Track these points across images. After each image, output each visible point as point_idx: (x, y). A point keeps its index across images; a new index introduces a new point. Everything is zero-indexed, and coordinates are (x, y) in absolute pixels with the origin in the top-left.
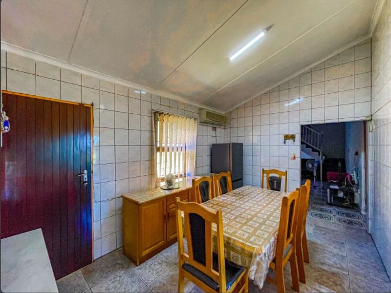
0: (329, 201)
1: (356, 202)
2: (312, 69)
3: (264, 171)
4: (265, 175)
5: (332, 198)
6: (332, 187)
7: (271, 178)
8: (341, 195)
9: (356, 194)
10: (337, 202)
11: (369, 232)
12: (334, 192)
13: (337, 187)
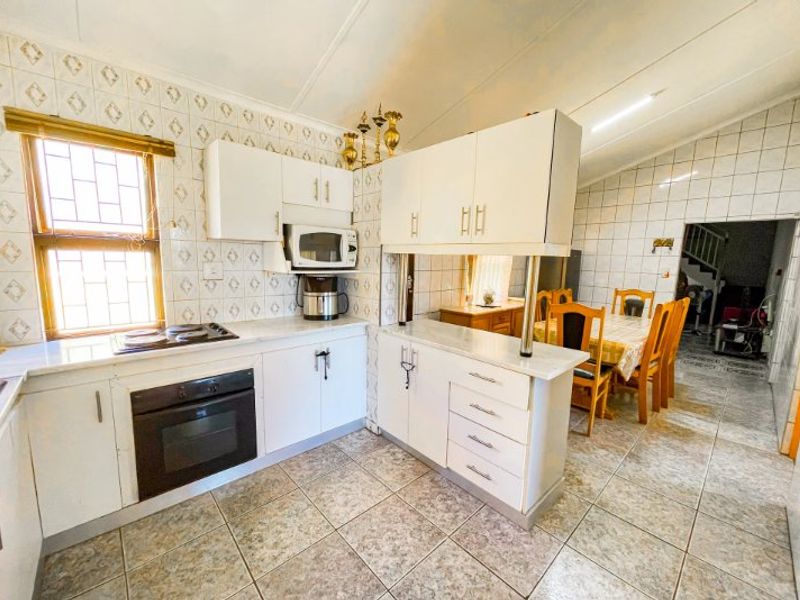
0: (717, 348)
1: (763, 350)
2: (718, 132)
3: (617, 292)
4: (619, 298)
5: (724, 343)
6: (725, 326)
7: (627, 302)
8: (740, 339)
9: (766, 338)
10: (732, 350)
11: (770, 380)
12: (731, 334)
13: (735, 327)
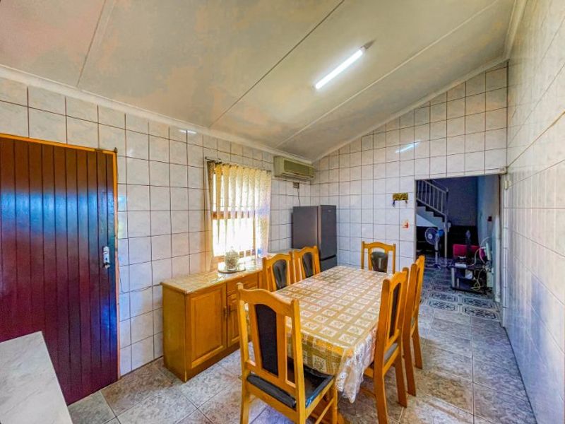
0: (453, 286)
1: (489, 285)
2: (430, 102)
3: (364, 245)
4: (366, 250)
5: (458, 280)
6: (457, 265)
7: (374, 254)
8: (469, 275)
9: (488, 274)
10: (465, 286)
11: (504, 326)
12: (461, 272)
13: (464, 266)
